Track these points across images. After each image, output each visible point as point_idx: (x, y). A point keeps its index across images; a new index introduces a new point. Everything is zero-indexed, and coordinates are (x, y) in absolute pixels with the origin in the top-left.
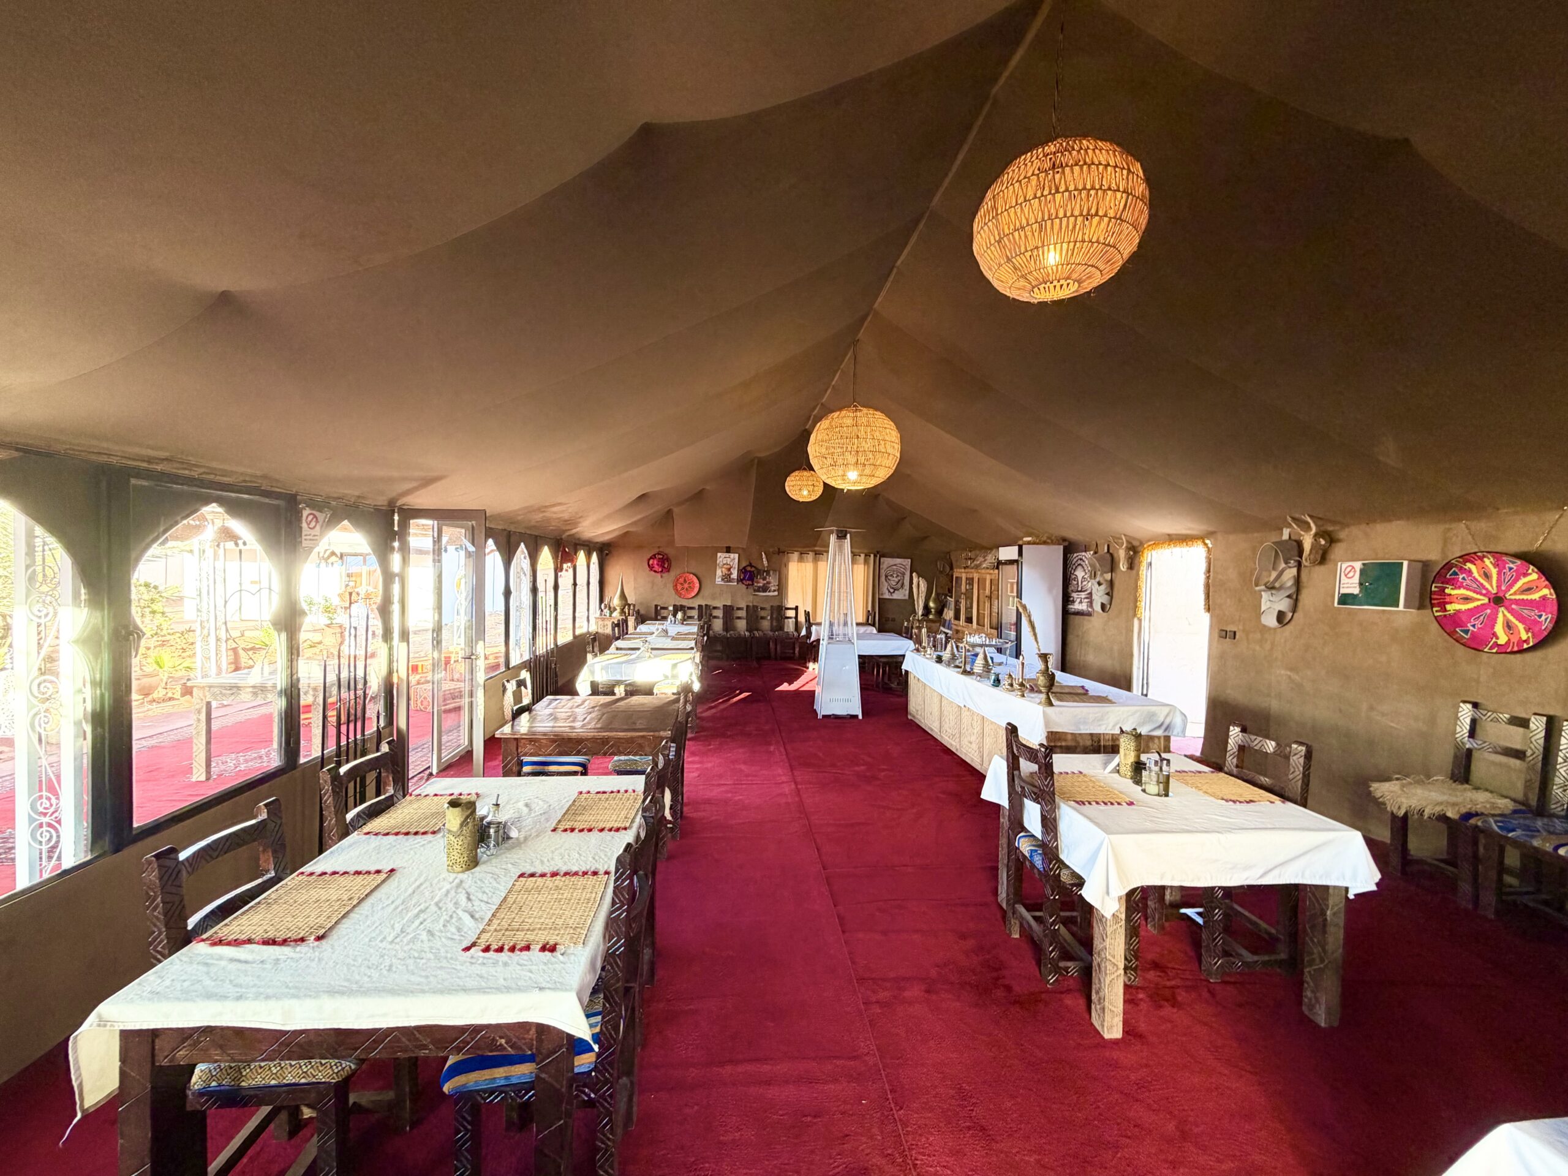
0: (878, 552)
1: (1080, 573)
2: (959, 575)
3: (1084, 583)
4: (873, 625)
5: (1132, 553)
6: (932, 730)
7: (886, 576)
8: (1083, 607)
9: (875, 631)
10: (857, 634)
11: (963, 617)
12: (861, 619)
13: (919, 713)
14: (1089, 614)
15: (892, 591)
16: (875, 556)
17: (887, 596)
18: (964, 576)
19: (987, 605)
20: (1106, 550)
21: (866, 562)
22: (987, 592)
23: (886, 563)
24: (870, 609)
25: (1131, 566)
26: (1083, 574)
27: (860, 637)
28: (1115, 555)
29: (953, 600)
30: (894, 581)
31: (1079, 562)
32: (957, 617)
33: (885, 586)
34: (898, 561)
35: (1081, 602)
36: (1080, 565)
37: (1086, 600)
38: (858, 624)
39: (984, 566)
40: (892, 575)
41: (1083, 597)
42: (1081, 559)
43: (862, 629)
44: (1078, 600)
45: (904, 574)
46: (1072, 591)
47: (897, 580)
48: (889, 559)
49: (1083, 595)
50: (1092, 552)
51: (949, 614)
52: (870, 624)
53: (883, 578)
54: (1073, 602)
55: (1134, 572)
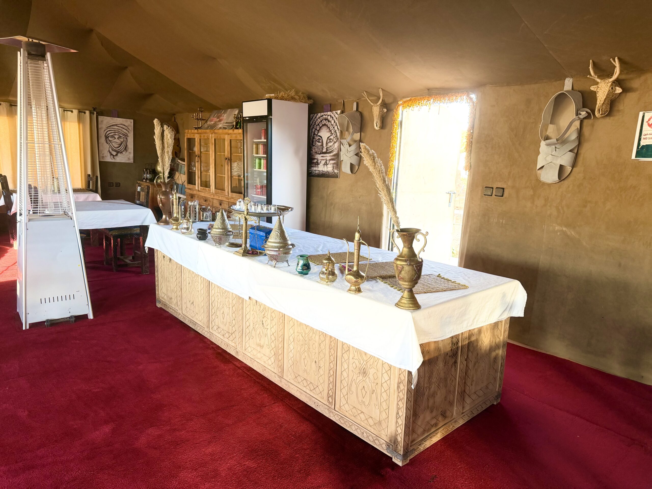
0: (94, 109)
1: (324, 134)
2: (192, 137)
3: (330, 144)
4: (96, 192)
5: (385, 110)
6: (195, 324)
7: (107, 137)
8: (329, 168)
9: (99, 198)
10: (76, 203)
11: (197, 181)
12: (80, 184)
13: (174, 301)
14: (335, 176)
15: (114, 153)
16: (91, 113)
17: (109, 159)
18: (197, 137)
19: (227, 168)
20: (355, 108)
21: (80, 120)
22: (227, 154)
23: (105, 122)
24: (89, 172)
25: (383, 125)
26: (329, 134)
27: (80, 207)
28: (366, 114)
29: (185, 163)
30: (116, 142)
31: (324, 122)
32: (191, 180)
33: (105, 148)
34: (119, 121)
35: (326, 164)
36: (325, 125)
37: (332, 162)
38: (76, 191)
39: (220, 126)
40: (112, 136)
41: (328, 158)
42: (326, 119)
43: (83, 197)
44: (323, 162)
45: (126, 136)
46: (316, 153)
47: (119, 141)
48: (109, 118)
49: (328, 157)
50: (339, 112)
51: (181, 178)
52: (92, 191)
53: (102, 140)
54: (317, 164)
55: (386, 131)
